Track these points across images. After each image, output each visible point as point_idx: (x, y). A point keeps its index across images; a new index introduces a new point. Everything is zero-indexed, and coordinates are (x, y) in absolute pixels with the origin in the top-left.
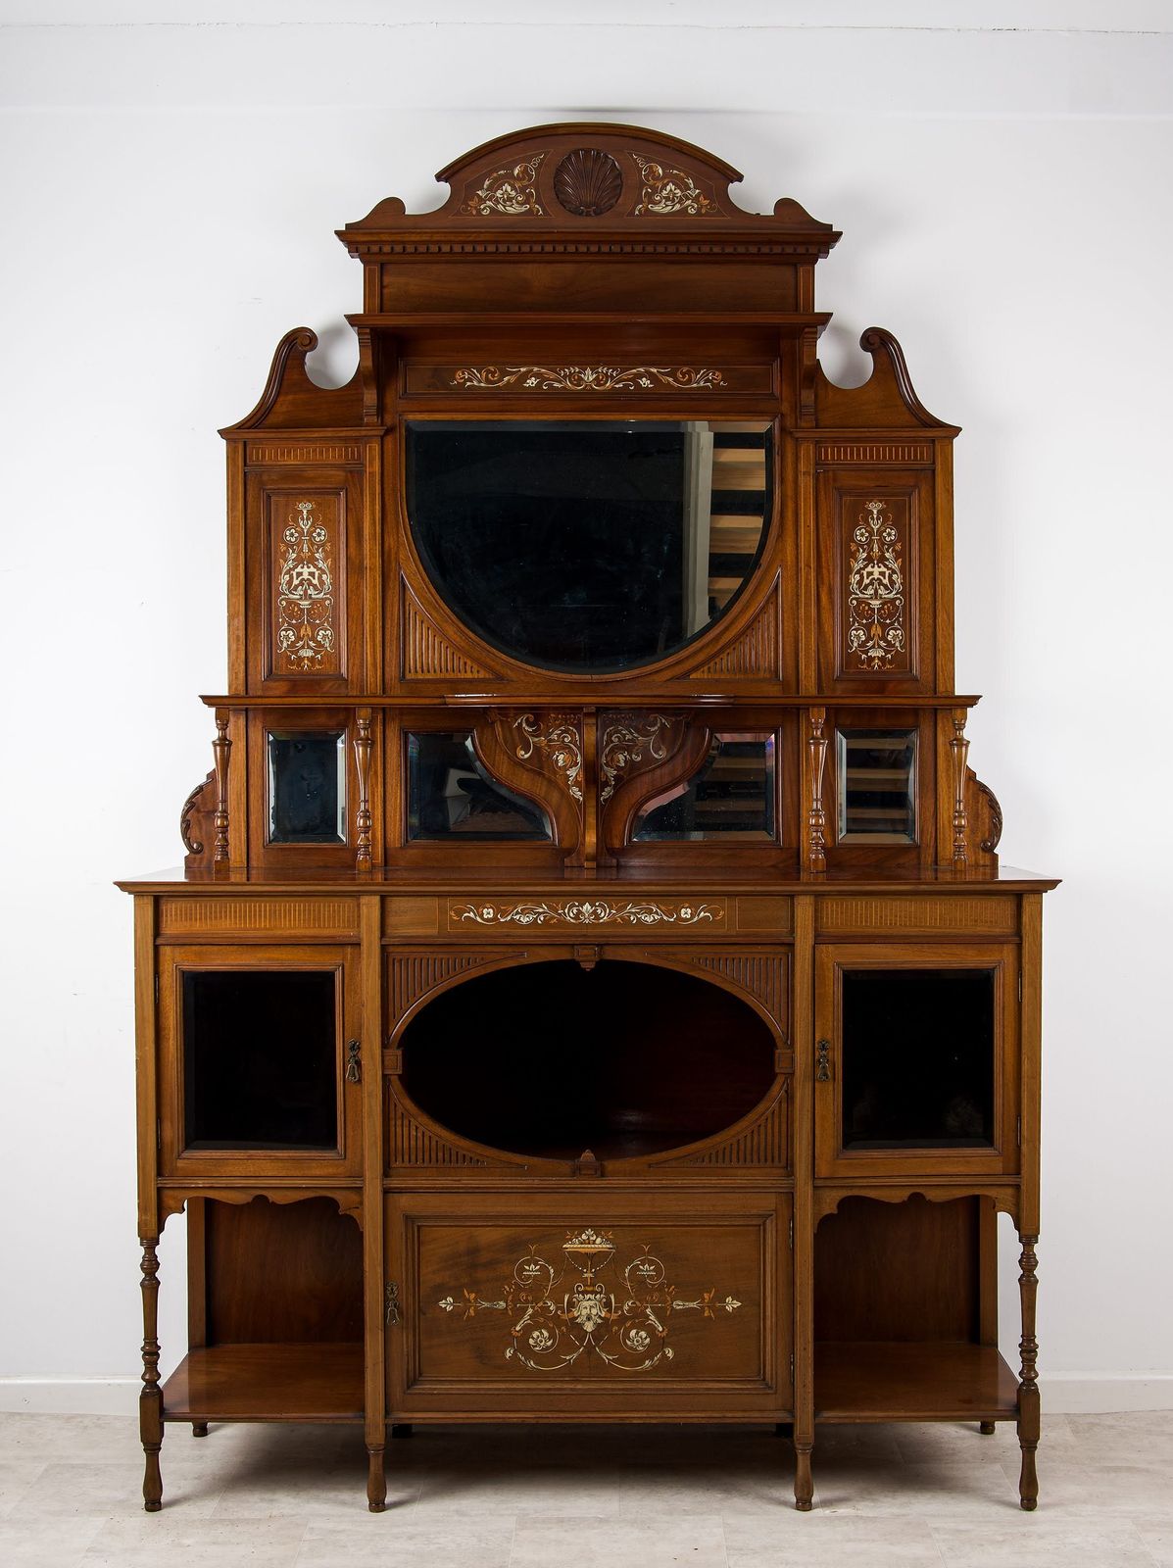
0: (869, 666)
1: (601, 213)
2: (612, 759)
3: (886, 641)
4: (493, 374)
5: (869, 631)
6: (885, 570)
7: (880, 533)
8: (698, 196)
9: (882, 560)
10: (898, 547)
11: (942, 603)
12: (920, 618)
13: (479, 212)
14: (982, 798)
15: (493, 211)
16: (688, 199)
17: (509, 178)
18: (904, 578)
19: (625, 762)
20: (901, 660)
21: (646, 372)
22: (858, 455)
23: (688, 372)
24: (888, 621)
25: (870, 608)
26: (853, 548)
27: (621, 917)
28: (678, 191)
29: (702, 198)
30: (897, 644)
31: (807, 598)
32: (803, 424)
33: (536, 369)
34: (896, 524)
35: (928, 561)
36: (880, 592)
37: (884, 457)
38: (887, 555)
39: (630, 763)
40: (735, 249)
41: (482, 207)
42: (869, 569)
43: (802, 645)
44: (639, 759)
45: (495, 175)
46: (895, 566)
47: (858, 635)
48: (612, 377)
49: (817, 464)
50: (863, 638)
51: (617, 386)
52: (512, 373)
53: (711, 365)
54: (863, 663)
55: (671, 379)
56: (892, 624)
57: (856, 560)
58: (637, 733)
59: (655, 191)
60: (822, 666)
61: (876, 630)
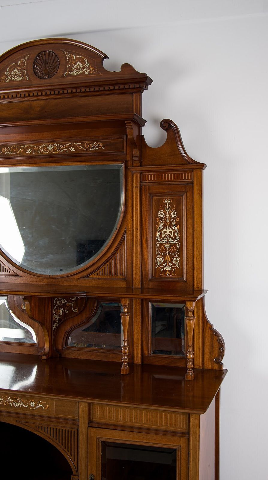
0: (165, 274)
1: (51, 77)
2: (57, 311)
3: (172, 263)
4: (15, 148)
5: (165, 259)
6: (172, 230)
7: (169, 213)
8: (89, 66)
9: (170, 226)
10: (178, 220)
11: (196, 246)
12: (187, 253)
13: (5, 81)
14: (215, 338)
15: (10, 80)
16: (85, 68)
17: (16, 66)
18: (180, 234)
19: (62, 313)
20: (179, 272)
21: (72, 144)
22: (159, 177)
23: (89, 144)
24: (173, 254)
25: (165, 248)
26: (158, 220)
27: (6, 403)
28: (81, 65)
29: (91, 67)
30: (177, 265)
31: (137, 244)
32: (135, 165)
33: (31, 146)
34: (176, 209)
35: (190, 226)
36: (169, 240)
37: (171, 178)
38: (173, 223)
39: (64, 313)
40: (104, 88)
41: (6, 79)
42: (165, 230)
43: (134, 265)
44: (68, 312)
45: (11, 65)
46: (176, 229)
47: (159, 260)
48: (59, 147)
49: (141, 182)
50: (162, 262)
51: (61, 151)
52: (22, 148)
53: (98, 141)
54: (162, 273)
55: (82, 147)
56: (175, 255)
57: (159, 226)
58: (67, 301)
59: (72, 65)
60: (143, 274)
61: (168, 258)
